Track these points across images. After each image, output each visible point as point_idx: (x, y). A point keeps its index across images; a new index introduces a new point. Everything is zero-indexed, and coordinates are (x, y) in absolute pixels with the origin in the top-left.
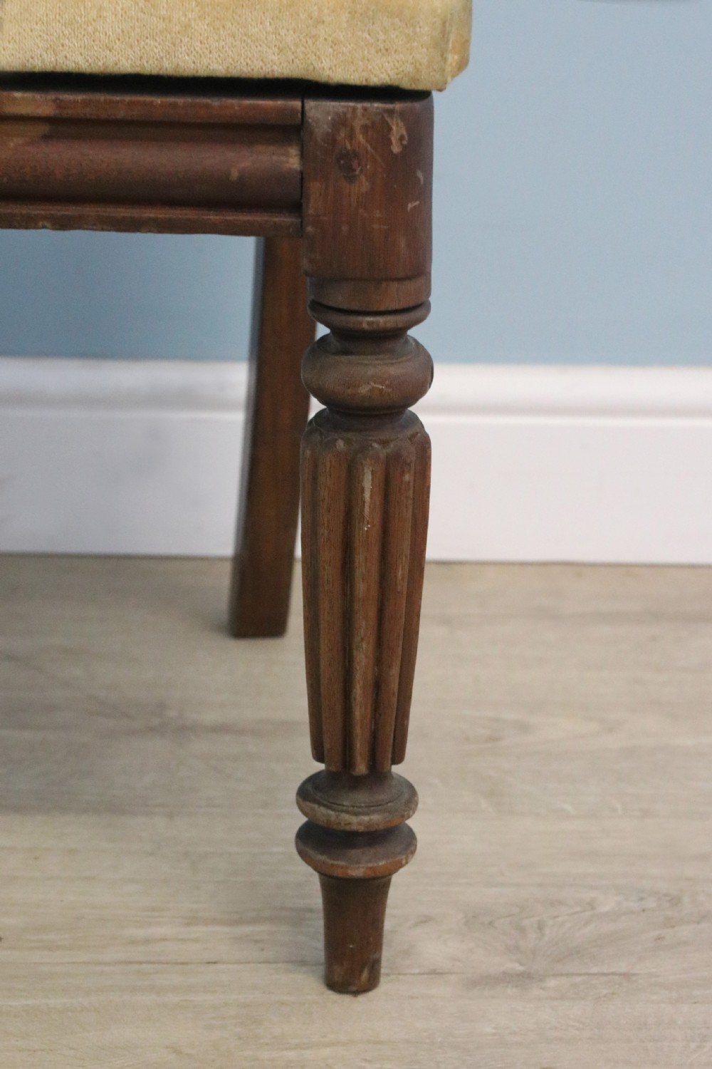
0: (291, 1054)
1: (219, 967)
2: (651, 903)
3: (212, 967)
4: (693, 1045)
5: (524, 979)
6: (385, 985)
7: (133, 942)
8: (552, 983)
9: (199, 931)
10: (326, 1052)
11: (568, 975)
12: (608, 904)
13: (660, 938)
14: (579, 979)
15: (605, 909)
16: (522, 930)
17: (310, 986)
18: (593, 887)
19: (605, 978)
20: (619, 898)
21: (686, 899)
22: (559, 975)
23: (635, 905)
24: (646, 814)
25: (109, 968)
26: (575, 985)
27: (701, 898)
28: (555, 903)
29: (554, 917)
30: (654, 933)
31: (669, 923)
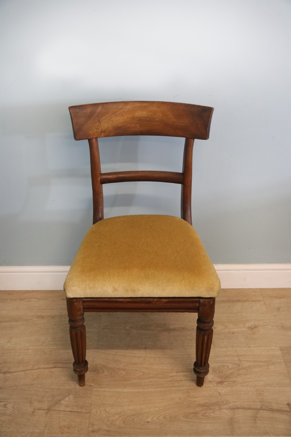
0: (194, 399)
1: (183, 381)
2: (236, 366)
3: (181, 382)
4: (245, 395)
5: (221, 383)
6: (204, 385)
7: (171, 377)
8: (225, 383)
9: (179, 374)
10: (198, 399)
11: (227, 381)
13: (238, 373)
14: (228, 382)
15: (230, 367)
16: (220, 372)
17: (194, 384)
18: (228, 363)
19: (232, 382)
20: (232, 365)
21: (240, 365)
22: (226, 382)
23: (234, 366)
24: (233, 346)
25: (168, 382)
26: (228, 384)
27: (242, 364)
28: (224, 366)
29: (224, 369)
30: (237, 372)
31: (239, 370)
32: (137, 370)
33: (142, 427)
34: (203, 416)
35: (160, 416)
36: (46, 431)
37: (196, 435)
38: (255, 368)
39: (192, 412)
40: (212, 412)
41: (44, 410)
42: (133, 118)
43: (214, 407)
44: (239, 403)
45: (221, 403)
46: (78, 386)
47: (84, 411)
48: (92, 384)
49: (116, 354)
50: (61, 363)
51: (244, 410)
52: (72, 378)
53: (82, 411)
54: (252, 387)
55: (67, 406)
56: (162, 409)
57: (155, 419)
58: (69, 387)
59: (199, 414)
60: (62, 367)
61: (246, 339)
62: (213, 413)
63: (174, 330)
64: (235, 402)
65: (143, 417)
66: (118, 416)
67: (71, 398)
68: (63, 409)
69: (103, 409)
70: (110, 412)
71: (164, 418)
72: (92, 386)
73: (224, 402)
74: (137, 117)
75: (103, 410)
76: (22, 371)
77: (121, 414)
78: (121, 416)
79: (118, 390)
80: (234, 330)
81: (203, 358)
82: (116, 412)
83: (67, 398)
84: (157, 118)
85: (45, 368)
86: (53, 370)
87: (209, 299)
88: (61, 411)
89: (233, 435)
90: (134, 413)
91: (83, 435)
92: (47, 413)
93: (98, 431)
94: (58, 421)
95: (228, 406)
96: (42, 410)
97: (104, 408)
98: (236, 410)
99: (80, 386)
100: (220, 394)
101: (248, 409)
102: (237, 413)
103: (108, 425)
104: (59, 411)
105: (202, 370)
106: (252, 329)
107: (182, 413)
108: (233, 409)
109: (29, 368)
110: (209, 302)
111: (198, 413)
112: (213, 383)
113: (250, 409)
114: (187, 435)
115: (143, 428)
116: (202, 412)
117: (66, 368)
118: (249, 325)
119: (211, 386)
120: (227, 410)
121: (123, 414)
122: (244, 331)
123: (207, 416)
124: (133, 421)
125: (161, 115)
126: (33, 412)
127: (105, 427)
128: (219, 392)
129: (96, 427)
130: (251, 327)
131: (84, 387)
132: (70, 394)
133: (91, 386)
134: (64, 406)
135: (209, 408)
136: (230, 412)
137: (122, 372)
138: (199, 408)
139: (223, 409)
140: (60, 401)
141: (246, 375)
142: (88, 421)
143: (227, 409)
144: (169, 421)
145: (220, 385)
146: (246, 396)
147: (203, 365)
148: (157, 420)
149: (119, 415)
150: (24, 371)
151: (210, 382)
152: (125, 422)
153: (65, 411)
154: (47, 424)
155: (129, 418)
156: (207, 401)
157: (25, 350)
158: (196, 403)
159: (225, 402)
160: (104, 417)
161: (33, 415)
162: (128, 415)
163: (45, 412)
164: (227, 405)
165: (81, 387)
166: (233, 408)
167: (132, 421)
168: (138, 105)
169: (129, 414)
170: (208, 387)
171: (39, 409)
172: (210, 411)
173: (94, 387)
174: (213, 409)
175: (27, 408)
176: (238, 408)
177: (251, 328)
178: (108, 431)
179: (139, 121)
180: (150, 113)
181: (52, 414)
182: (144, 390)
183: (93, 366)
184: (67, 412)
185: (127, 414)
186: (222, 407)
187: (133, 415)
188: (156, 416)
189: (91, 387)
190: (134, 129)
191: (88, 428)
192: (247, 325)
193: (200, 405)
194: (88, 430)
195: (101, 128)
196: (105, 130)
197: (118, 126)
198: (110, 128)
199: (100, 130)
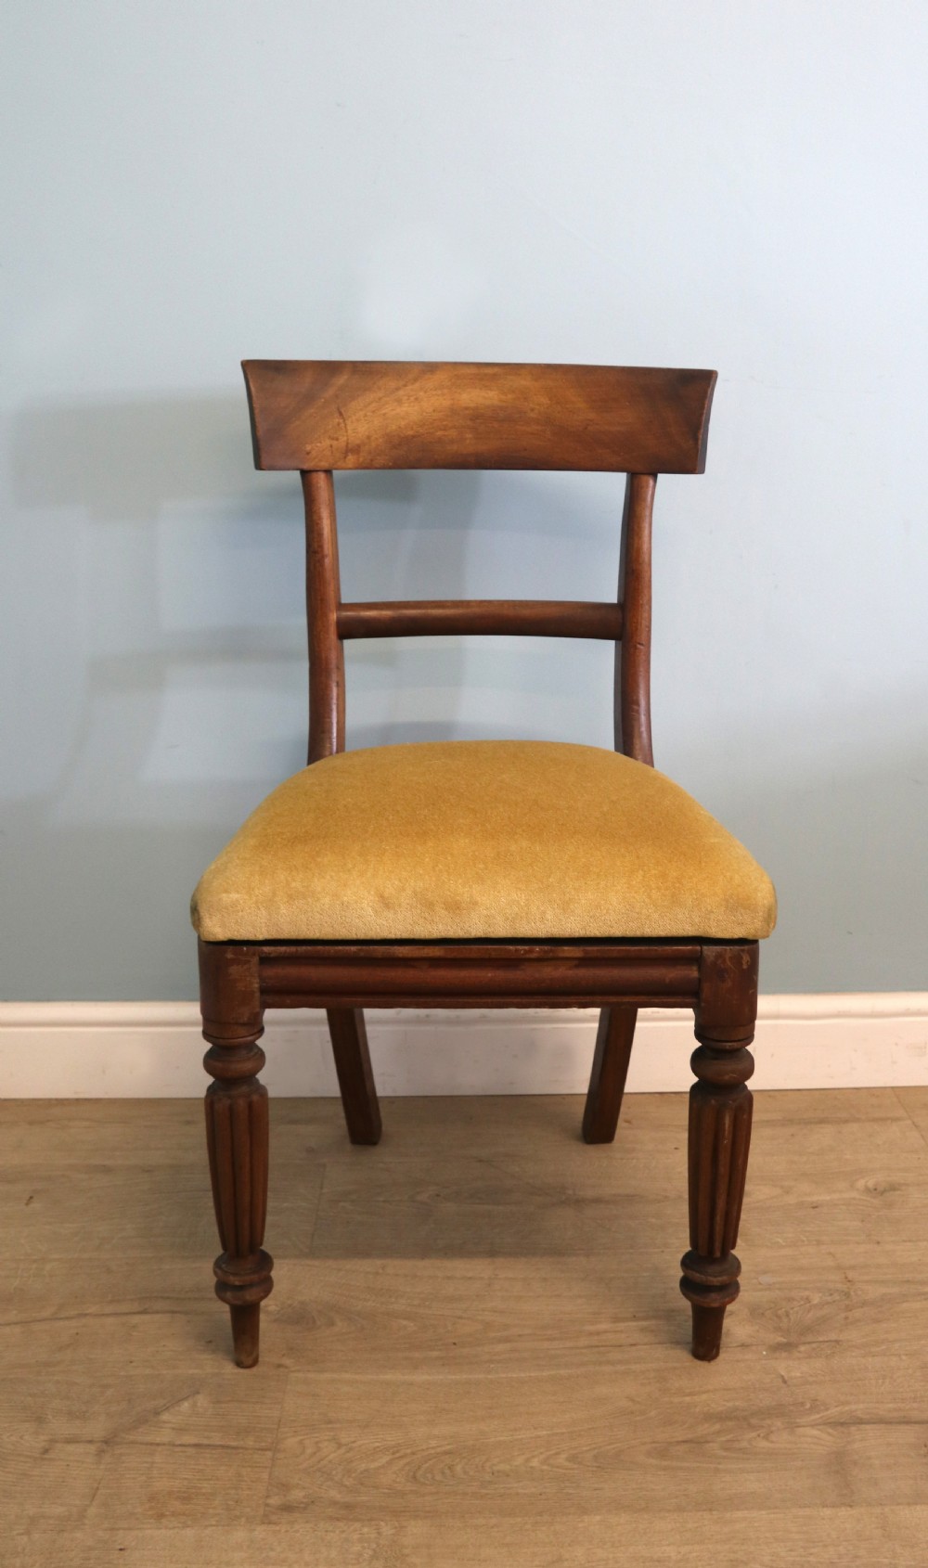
0: (688, 1399)
1: (639, 1347)
2: (836, 1297)
3: (634, 1348)
4: (880, 1381)
5: (787, 1347)
6: (722, 1355)
7: (591, 1334)
8: (802, 1348)
9: (622, 1326)
10: (704, 1397)
11: (809, 1343)
12: (816, 1299)
13: (846, 1318)
14: (814, 1345)
15: (816, 1301)
16: (779, 1317)
17: (683, 1357)
18: (806, 1289)
19: (827, 1344)
20: (820, 1295)
21: (852, 1293)
22: (804, 1343)
23: (829, 1299)
24: (819, 1243)
25: (584, 1351)
26: (814, 1349)
27: (859, 1293)
28: (790, 1300)
29: (792, 1308)
30: (843, 1315)
31: (848, 1308)
32: (460, 1318)
33: (484, 1491)
34: (726, 1449)
35: (557, 1454)
36: (92, 1511)
37: (704, 1510)
38: (907, 1301)
39: (680, 1439)
40: (762, 1435)
41: (90, 1442)
42: (453, 411)
43: (768, 1422)
44: (861, 1406)
45: (792, 1408)
46: (229, 1369)
47: (250, 1442)
48: (287, 1361)
49: (381, 1271)
50: (168, 1298)
51: (882, 1426)
52: (210, 1342)
53: (242, 1442)
54: (904, 1357)
55: (180, 1430)
56: (563, 1433)
57: (535, 1463)
58: (196, 1371)
59: (711, 1444)
60: (173, 1312)
61: (863, 1221)
62: (766, 1437)
63: (597, 1201)
64: (848, 1403)
65: (487, 1460)
66: (385, 1459)
67: (199, 1404)
68: (166, 1440)
69: (326, 1438)
70: (354, 1445)
71: (573, 1459)
72: (286, 1367)
73: (802, 1404)
74: (466, 408)
75: (328, 1440)
76: (16, 1323)
77: (398, 1451)
78: (401, 1457)
79: (389, 1377)
80: (815, 1198)
81: (719, 1219)
82: (377, 1444)
83: (186, 1404)
84: (532, 410)
85: (103, 1315)
86: (136, 1319)
87: (737, 947)
88: (158, 1445)
89: (851, 1506)
90: (449, 1447)
91: (243, 1520)
92: (103, 1451)
93: (305, 1508)
94: (144, 1478)
95: (821, 1418)
96: (81, 1442)
97: (332, 1434)
98: (853, 1429)
99: (239, 1364)
100: (785, 1382)
101: (900, 1423)
102: (857, 1437)
103: (346, 1486)
104: (152, 1444)
105: (715, 1277)
106: (882, 1193)
107: (644, 1444)
108: (842, 1424)
109: (46, 1313)
110: (737, 959)
111: (707, 1442)
112: (754, 1348)
113: (908, 1422)
114: (669, 1511)
115: (487, 1494)
116: (724, 1439)
117: (186, 1313)
118: (871, 1184)
119: (746, 1357)
120: (819, 1427)
121: (409, 1451)
122: (854, 1199)
123: (740, 1449)
124: (447, 1471)
125: (545, 400)
126: (46, 1451)
127: (334, 1494)
128: (782, 1377)
129: (297, 1495)
130: (875, 1189)
131: (254, 1370)
132: (198, 1393)
133: (279, 1366)
134: (173, 1429)
135: (749, 1424)
136: (829, 1434)
137: (405, 1322)
138: (706, 1425)
139: (804, 1426)
140: (157, 1413)
141: (877, 1321)
142: (265, 1476)
143: (820, 1425)
144: (595, 1469)
145: (784, 1354)
146: (883, 1383)
147: (718, 1254)
148: (545, 1467)
149: (393, 1453)
150: (22, 1322)
151: (744, 1346)
152: (414, 1477)
153: (174, 1445)
154: (98, 1488)
155: (431, 1462)
156: (737, 1404)
157: (35, 1261)
158: (697, 1410)
159: (808, 1406)
160: (330, 1462)
161: (43, 1459)
162: (426, 1453)
163: (92, 1448)
164: (818, 1413)
165: (242, 1371)
166: (842, 1421)
167: (443, 1473)
168: (473, 370)
169: (433, 1451)
170: (738, 1361)
171: (69, 1441)
172: (754, 1434)
173: (293, 1369)
174: (763, 1427)
175: (21, 1437)
176: (861, 1422)
177: (875, 1191)
178: (348, 1506)
179: (471, 420)
180: (510, 396)
181: (121, 1454)
182: (489, 1377)
183: (290, 1305)
184: (183, 1449)
185: (423, 1450)
186: (798, 1420)
187: (446, 1453)
188: (541, 1453)
189: (281, 1369)
190: (455, 447)
191: (268, 1497)
192: (861, 1184)
193: (709, 1417)
194: (267, 1505)
195: (345, 438)
196: (359, 446)
197: (402, 435)
198: (377, 439)
199: (344, 444)
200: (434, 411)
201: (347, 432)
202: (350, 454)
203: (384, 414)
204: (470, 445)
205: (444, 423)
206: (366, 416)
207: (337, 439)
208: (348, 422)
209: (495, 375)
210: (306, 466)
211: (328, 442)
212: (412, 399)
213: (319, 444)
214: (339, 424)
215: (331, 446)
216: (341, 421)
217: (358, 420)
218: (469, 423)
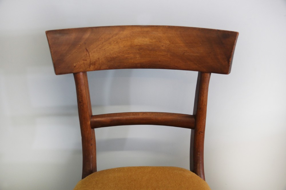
42: (132, 47)
74: (137, 46)
84: (163, 46)
125: (168, 42)
168: (139, 29)
179: (138, 50)
180: (154, 40)
190: (132, 61)
195: (89, 60)
196: (95, 62)
197: (112, 57)
198: (102, 59)
199: (89, 62)
200: (124, 47)
201: (90, 57)
202: (91, 65)
203: (105, 49)
204: (138, 59)
205: (128, 51)
206: (97, 50)
207: (86, 60)
208: (90, 53)
209: (148, 31)
210: (74, 72)
211: (83, 62)
212: (115, 42)
213: (79, 63)
214: (86, 54)
215: (84, 63)
216: (87, 53)
217: (94, 52)
218: (138, 51)
